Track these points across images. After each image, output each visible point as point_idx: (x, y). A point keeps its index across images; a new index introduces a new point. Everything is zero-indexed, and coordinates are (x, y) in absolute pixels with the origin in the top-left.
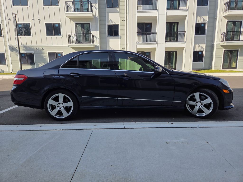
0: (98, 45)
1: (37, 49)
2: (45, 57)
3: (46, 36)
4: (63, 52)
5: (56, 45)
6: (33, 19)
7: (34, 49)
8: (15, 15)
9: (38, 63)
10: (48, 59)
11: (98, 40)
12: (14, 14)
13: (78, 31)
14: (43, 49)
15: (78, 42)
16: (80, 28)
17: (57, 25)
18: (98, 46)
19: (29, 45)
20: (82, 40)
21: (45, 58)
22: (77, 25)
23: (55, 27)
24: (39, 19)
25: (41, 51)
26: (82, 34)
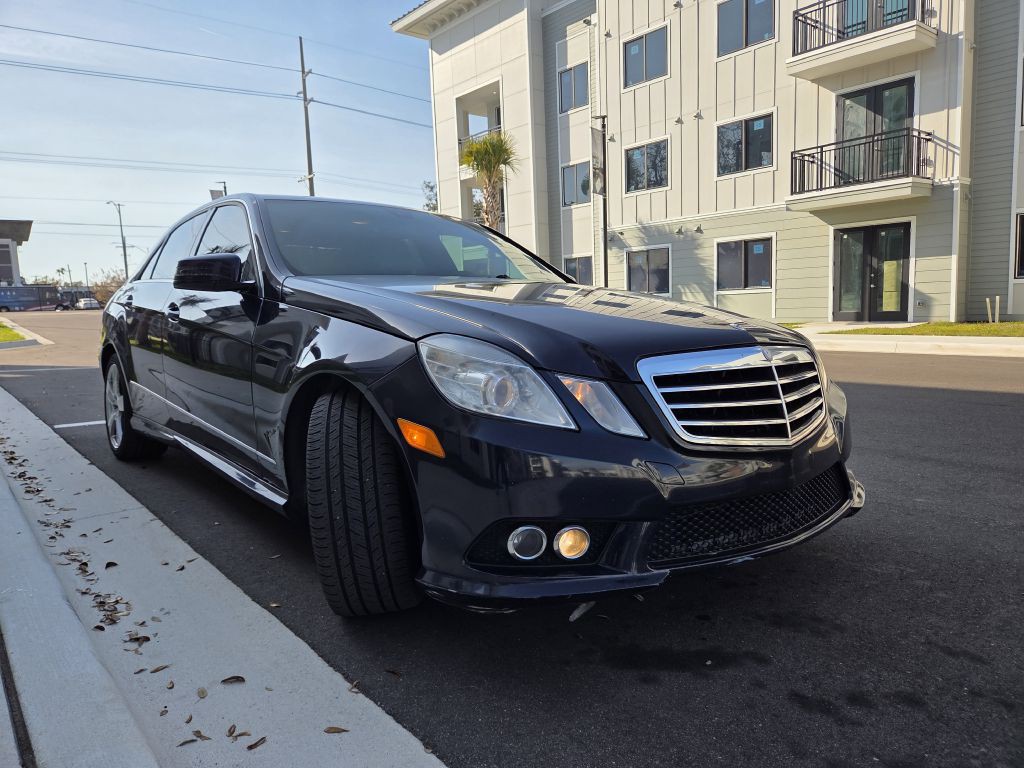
0: (949, 183)
1: (680, 232)
2: (704, 260)
3: (716, 178)
4: (773, 235)
5: (749, 208)
6: (679, 121)
7: (671, 233)
8: (604, 121)
9: (680, 286)
10: (715, 268)
11: (950, 154)
12: (597, 118)
13: (849, 130)
14: (699, 230)
15: (844, 178)
16: (859, 114)
17: (762, 121)
18: (952, 186)
19: (658, 220)
20: (861, 171)
21: (703, 268)
22: (848, 102)
23: (751, 135)
24: (698, 116)
25: (694, 240)
26: (866, 137)
